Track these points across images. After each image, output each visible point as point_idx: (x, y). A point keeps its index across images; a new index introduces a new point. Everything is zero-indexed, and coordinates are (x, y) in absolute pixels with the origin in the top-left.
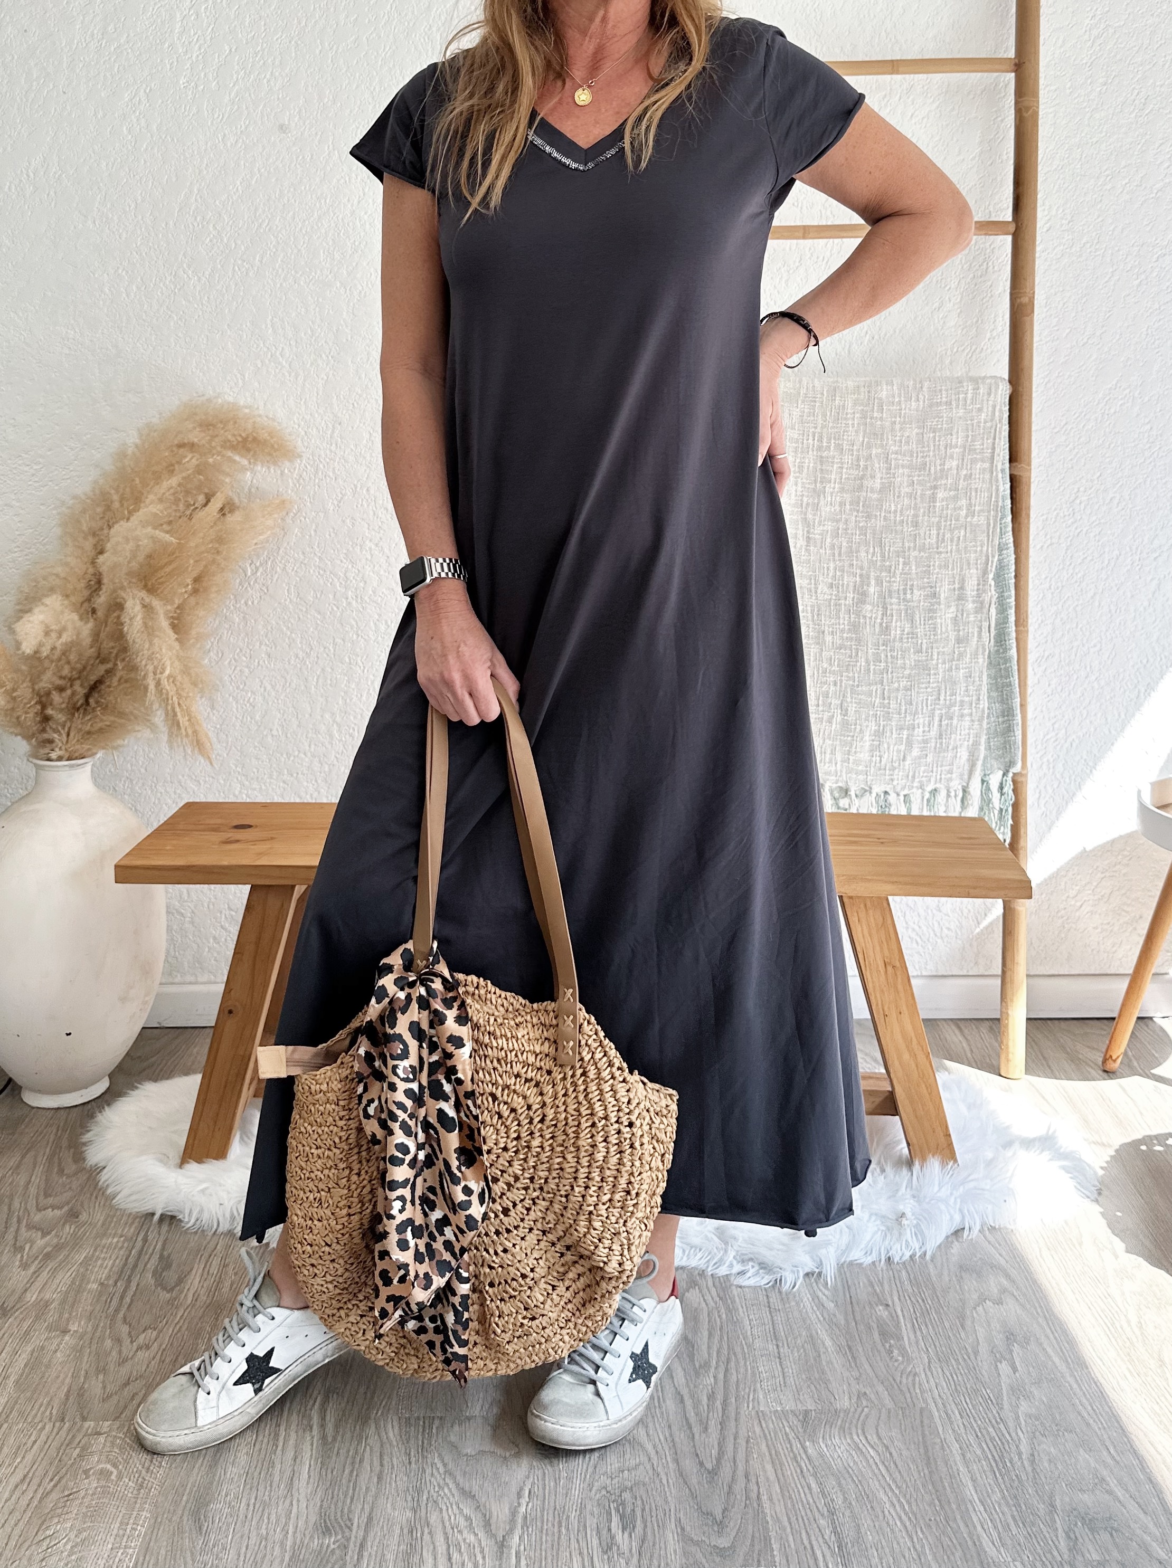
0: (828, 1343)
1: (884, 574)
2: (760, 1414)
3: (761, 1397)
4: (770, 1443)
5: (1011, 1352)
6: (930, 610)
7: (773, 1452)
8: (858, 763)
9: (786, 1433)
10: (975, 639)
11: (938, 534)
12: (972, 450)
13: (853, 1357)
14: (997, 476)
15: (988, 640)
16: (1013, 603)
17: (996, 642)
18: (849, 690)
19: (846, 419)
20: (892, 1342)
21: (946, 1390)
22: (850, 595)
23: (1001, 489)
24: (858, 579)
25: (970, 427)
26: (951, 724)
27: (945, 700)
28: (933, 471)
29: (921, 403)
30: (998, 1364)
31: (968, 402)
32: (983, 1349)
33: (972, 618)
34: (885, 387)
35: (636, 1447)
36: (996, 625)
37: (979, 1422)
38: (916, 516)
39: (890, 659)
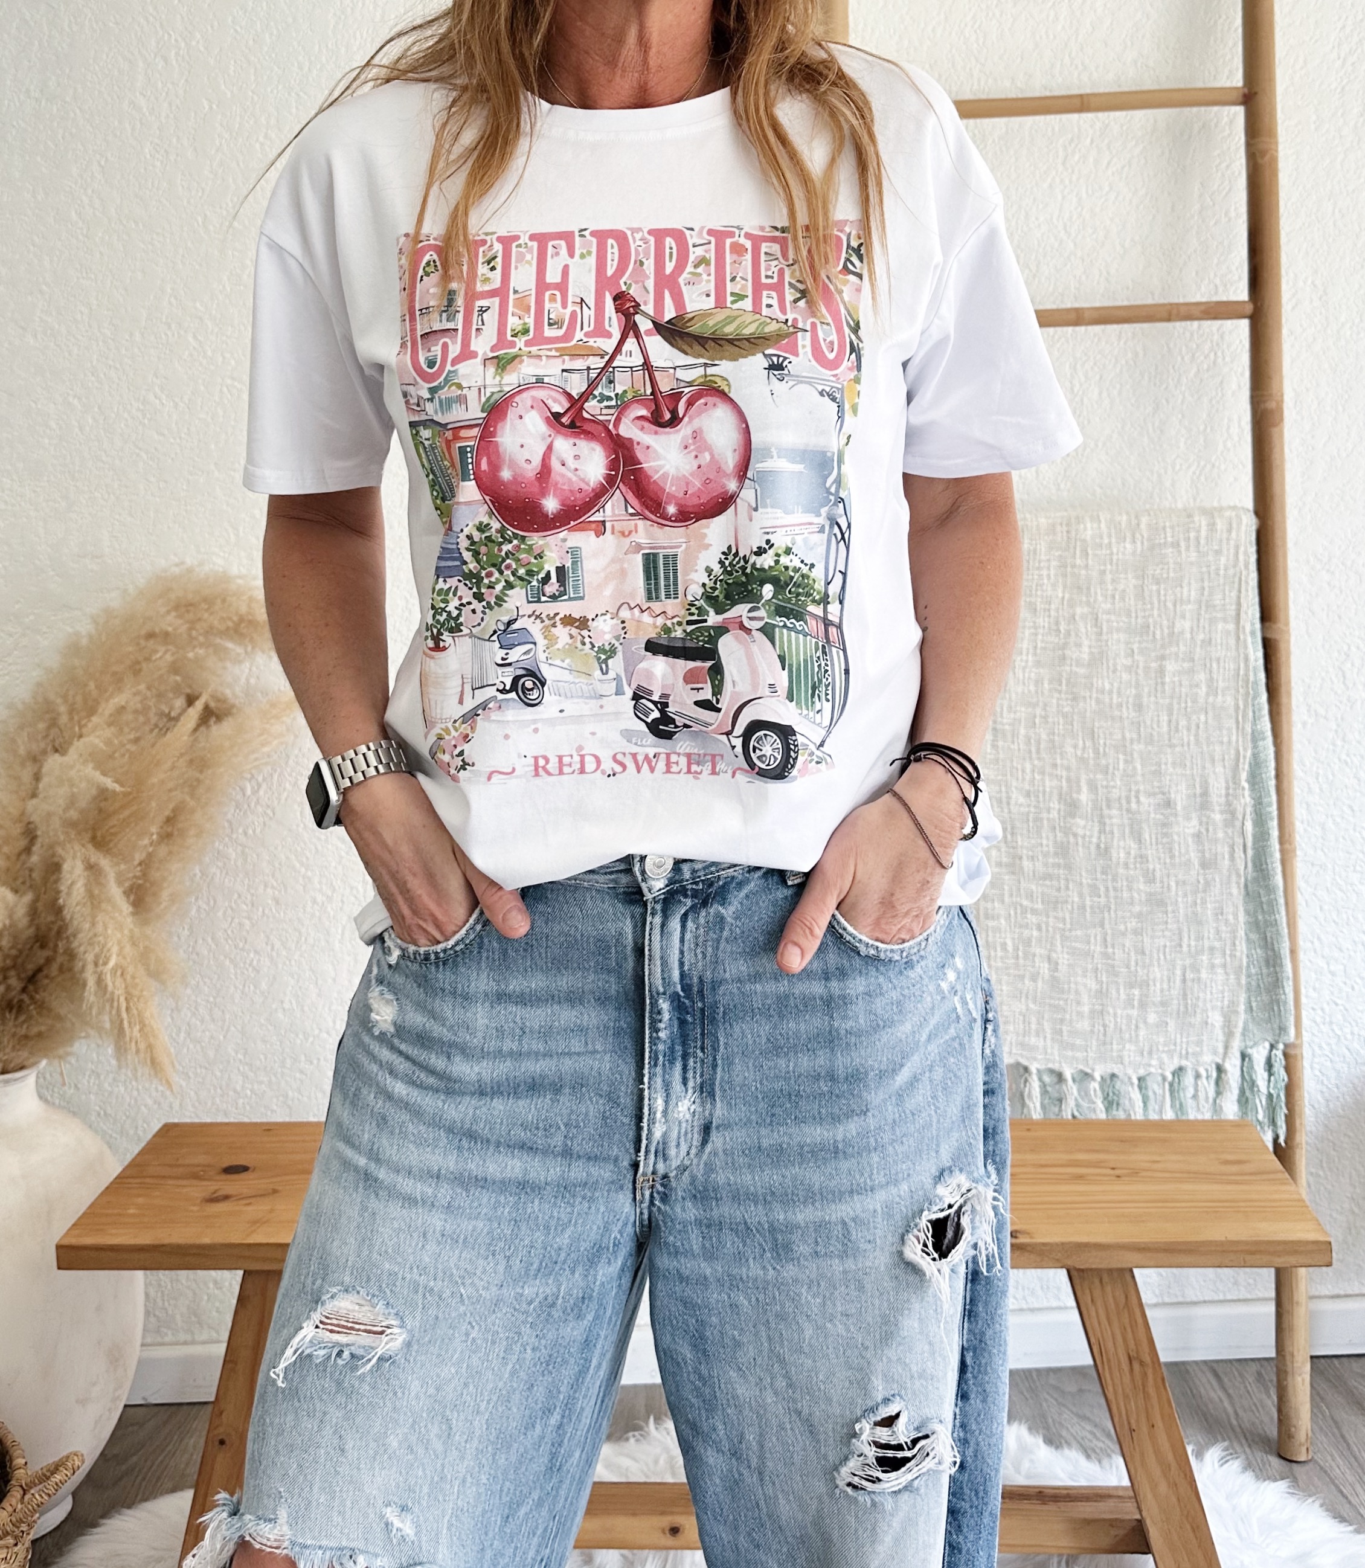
1: (1099, 776)
6: (1164, 825)
8: (1074, 1033)
10: (1227, 862)
11: (1170, 721)
12: (1210, 606)
14: (1245, 641)
15: (1243, 863)
16: (1275, 813)
17: (1255, 865)
18: (1058, 937)
19: (1039, 568)
22: (1055, 805)
23: (1252, 657)
24: (1064, 784)
25: (1206, 577)
26: (1199, 979)
27: (1189, 946)
28: (1158, 636)
29: (1139, 544)
31: (1202, 542)
33: (1220, 835)
34: (1089, 525)
36: (1254, 843)
38: (1138, 696)
39: (1112, 893)
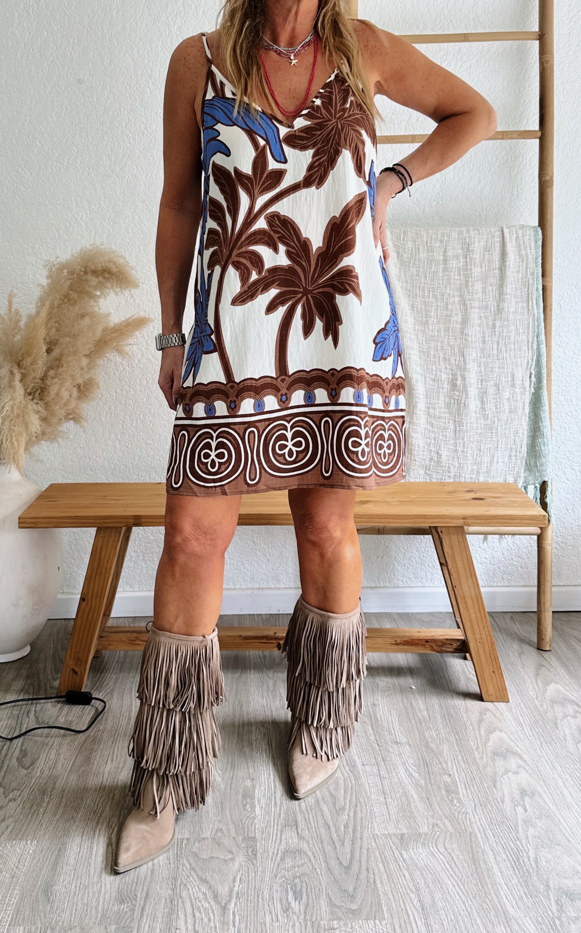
0: (415, 796)
2: (375, 836)
3: (376, 826)
4: (381, 852)
5: (524, 801)
7: (383, 857)
9: (390, 846)
13: (430, 804)
20: (453, 795)
21: (485, 822)
30: (516, 807)
32: (507, 799)
35: (302, 854)
37: (505, 840)
